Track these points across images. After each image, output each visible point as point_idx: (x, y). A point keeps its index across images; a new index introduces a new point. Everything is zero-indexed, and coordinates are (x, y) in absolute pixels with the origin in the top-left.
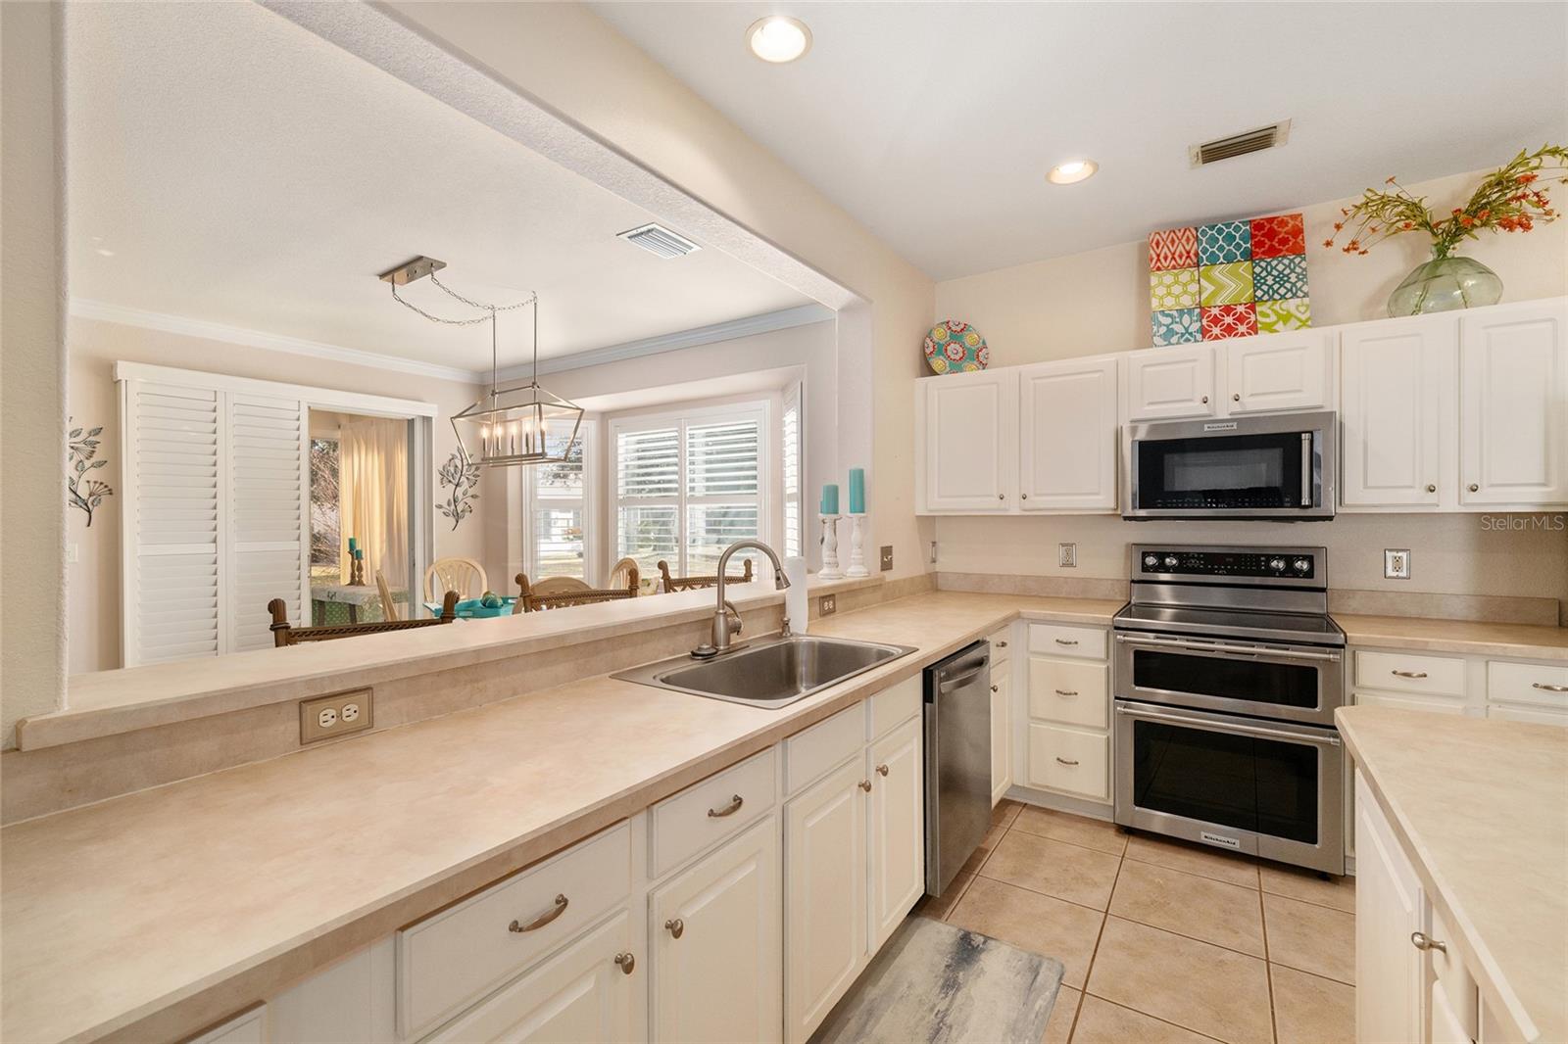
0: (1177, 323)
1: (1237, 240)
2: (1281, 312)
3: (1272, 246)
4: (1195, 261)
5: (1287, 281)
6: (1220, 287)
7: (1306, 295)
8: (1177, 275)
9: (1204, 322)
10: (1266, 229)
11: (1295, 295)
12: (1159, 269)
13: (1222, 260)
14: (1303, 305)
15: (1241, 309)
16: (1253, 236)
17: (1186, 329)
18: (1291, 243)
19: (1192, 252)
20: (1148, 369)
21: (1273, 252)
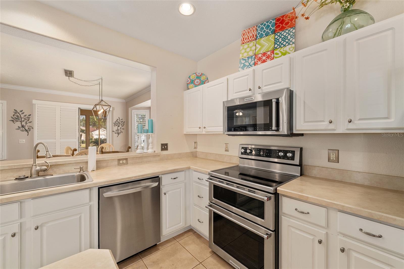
0: (247, 62)
1: (270, 27)
2: (283, 52)
3: (283, 26)
4: (255, 38)
5: (287, 39)
6: (262, 46)
7: (293, 43)
8: (249, 44)
9: (256, 60)
10: (281, 20)
11: (289, 44)
12: (243, 43)
13: (264, 36)
14: (292, 48)
15: (269, 53)
16: (276, 24)
17: (249, 64)
18: (290, 24)
19: (255, 35)
20: (235, 80)
21: (283, 29)
